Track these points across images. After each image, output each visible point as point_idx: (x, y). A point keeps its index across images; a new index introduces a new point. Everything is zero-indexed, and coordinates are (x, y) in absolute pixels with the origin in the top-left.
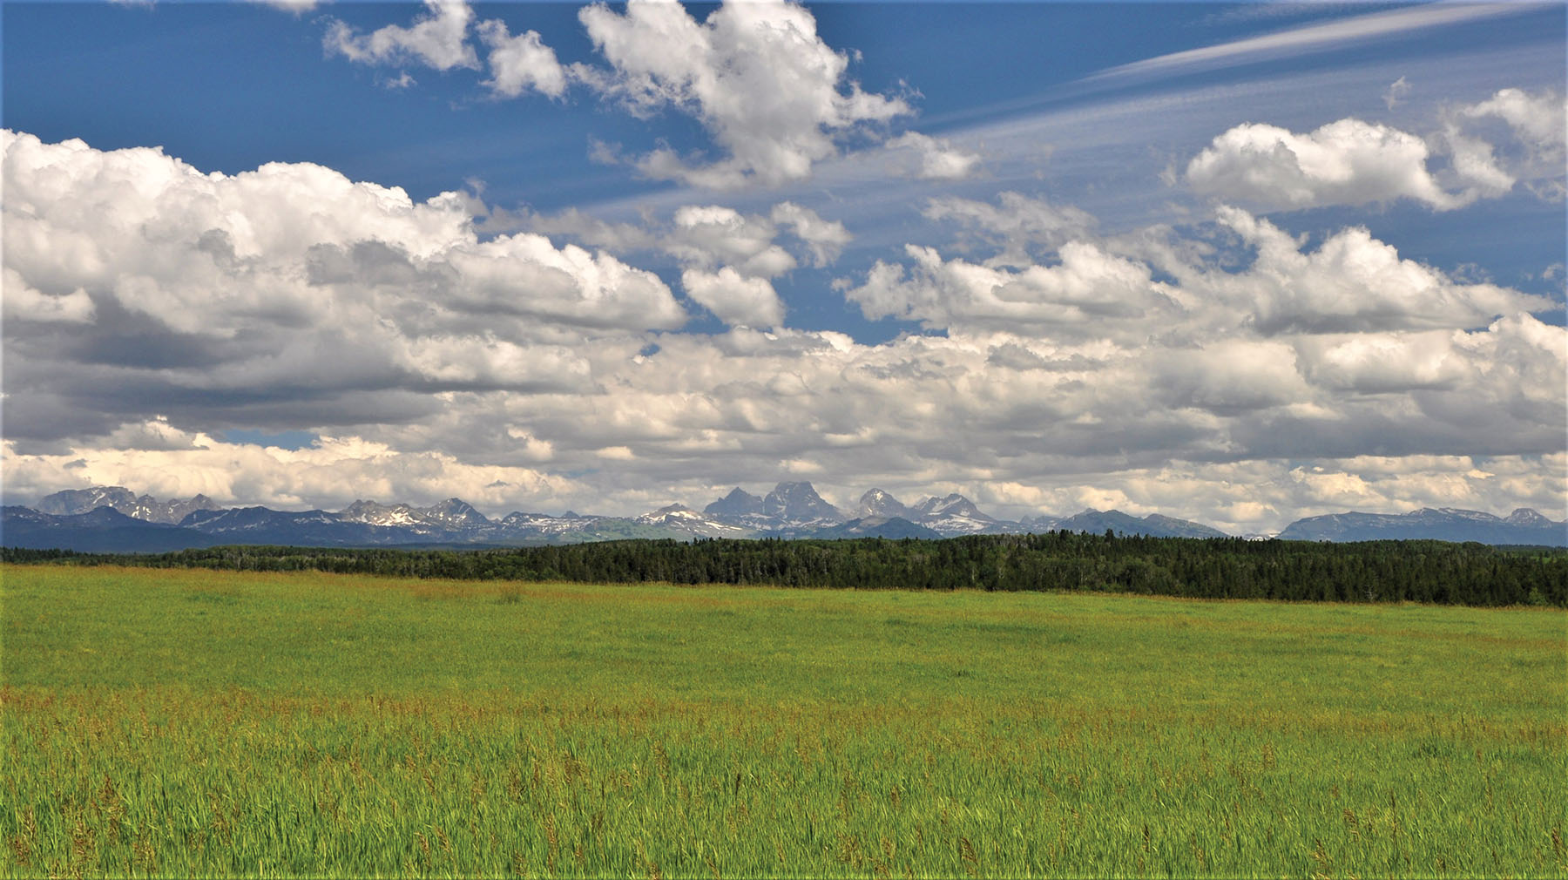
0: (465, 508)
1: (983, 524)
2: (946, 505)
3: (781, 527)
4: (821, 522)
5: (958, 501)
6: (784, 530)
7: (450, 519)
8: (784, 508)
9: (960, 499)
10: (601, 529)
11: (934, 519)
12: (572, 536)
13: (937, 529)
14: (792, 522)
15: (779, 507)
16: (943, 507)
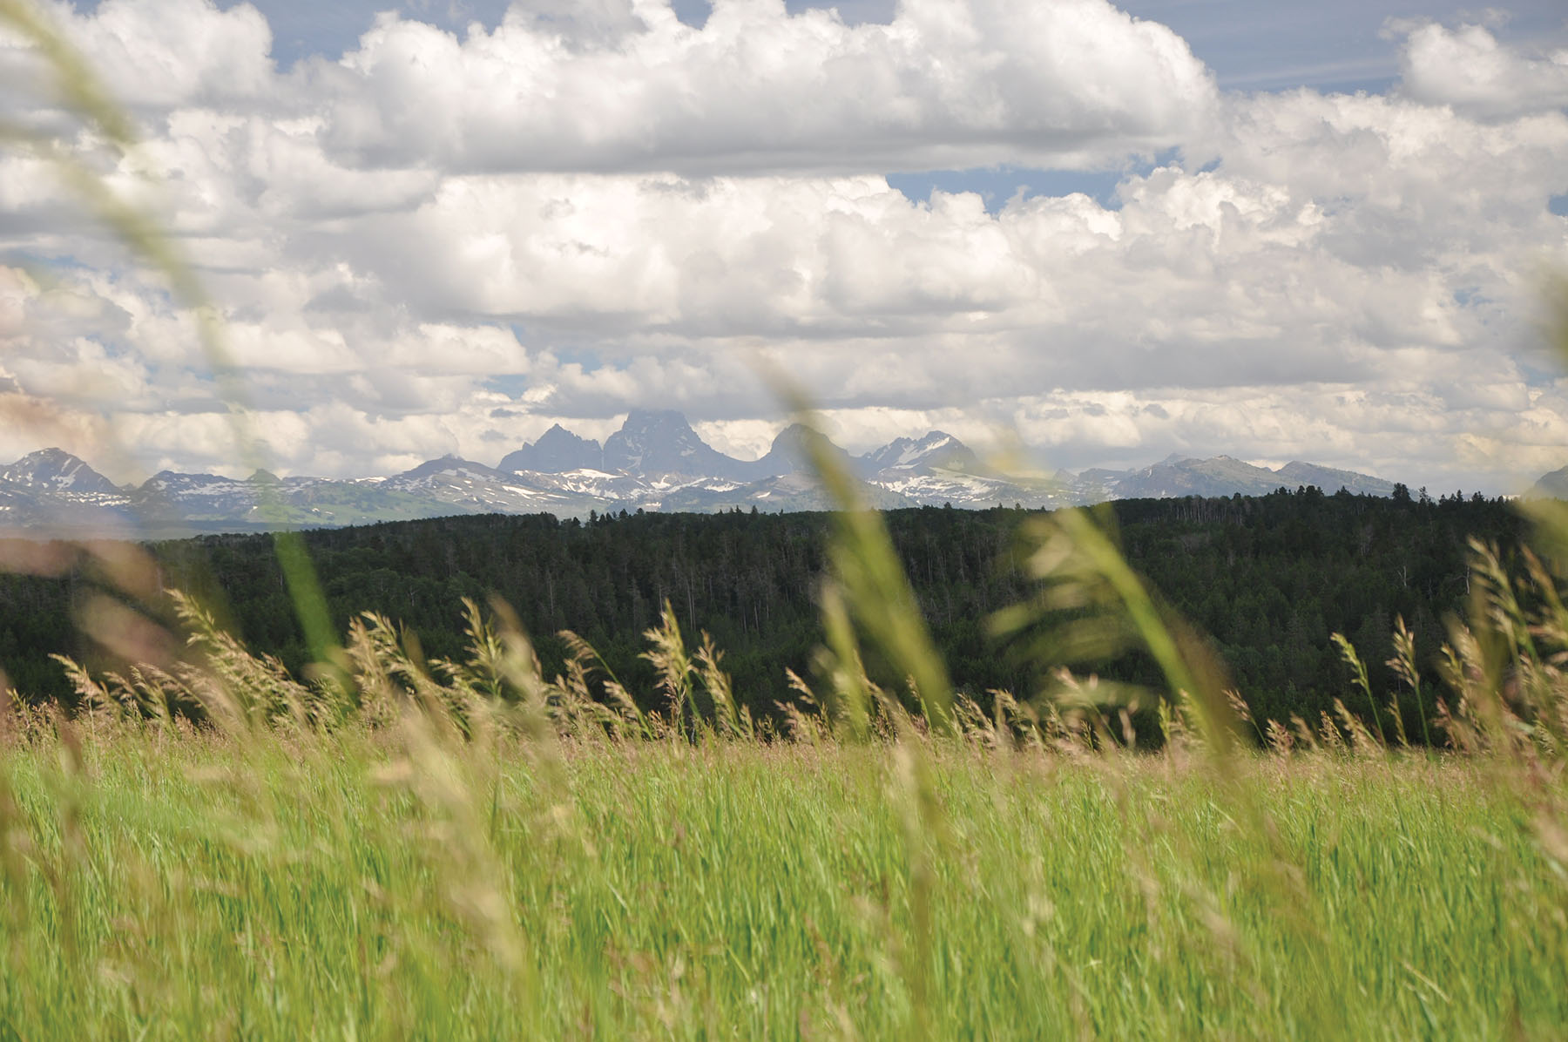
0: (71, 467)
1: (988, 484)
2: (922, 452)
3: (635, 493)
4: (705, 484)
5: (942, 443)
6: (642, 498)
7: (45, 485)
8: (639, 459)
9: (947, 439)
10: (321, 500)
11: (903, 476)
12: (268, 513)
13: (907, 494)
14: (654, 484)
15: (630, 458)
16: (916, 455)
